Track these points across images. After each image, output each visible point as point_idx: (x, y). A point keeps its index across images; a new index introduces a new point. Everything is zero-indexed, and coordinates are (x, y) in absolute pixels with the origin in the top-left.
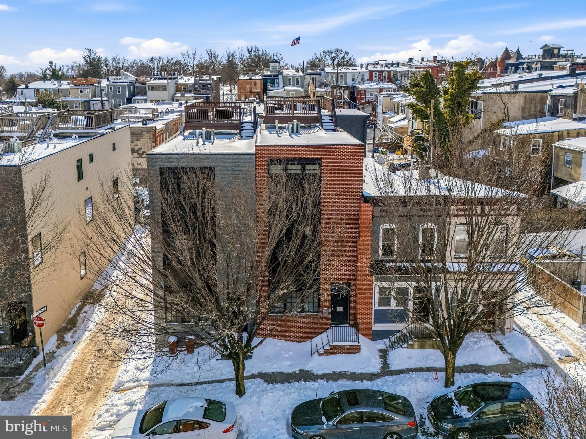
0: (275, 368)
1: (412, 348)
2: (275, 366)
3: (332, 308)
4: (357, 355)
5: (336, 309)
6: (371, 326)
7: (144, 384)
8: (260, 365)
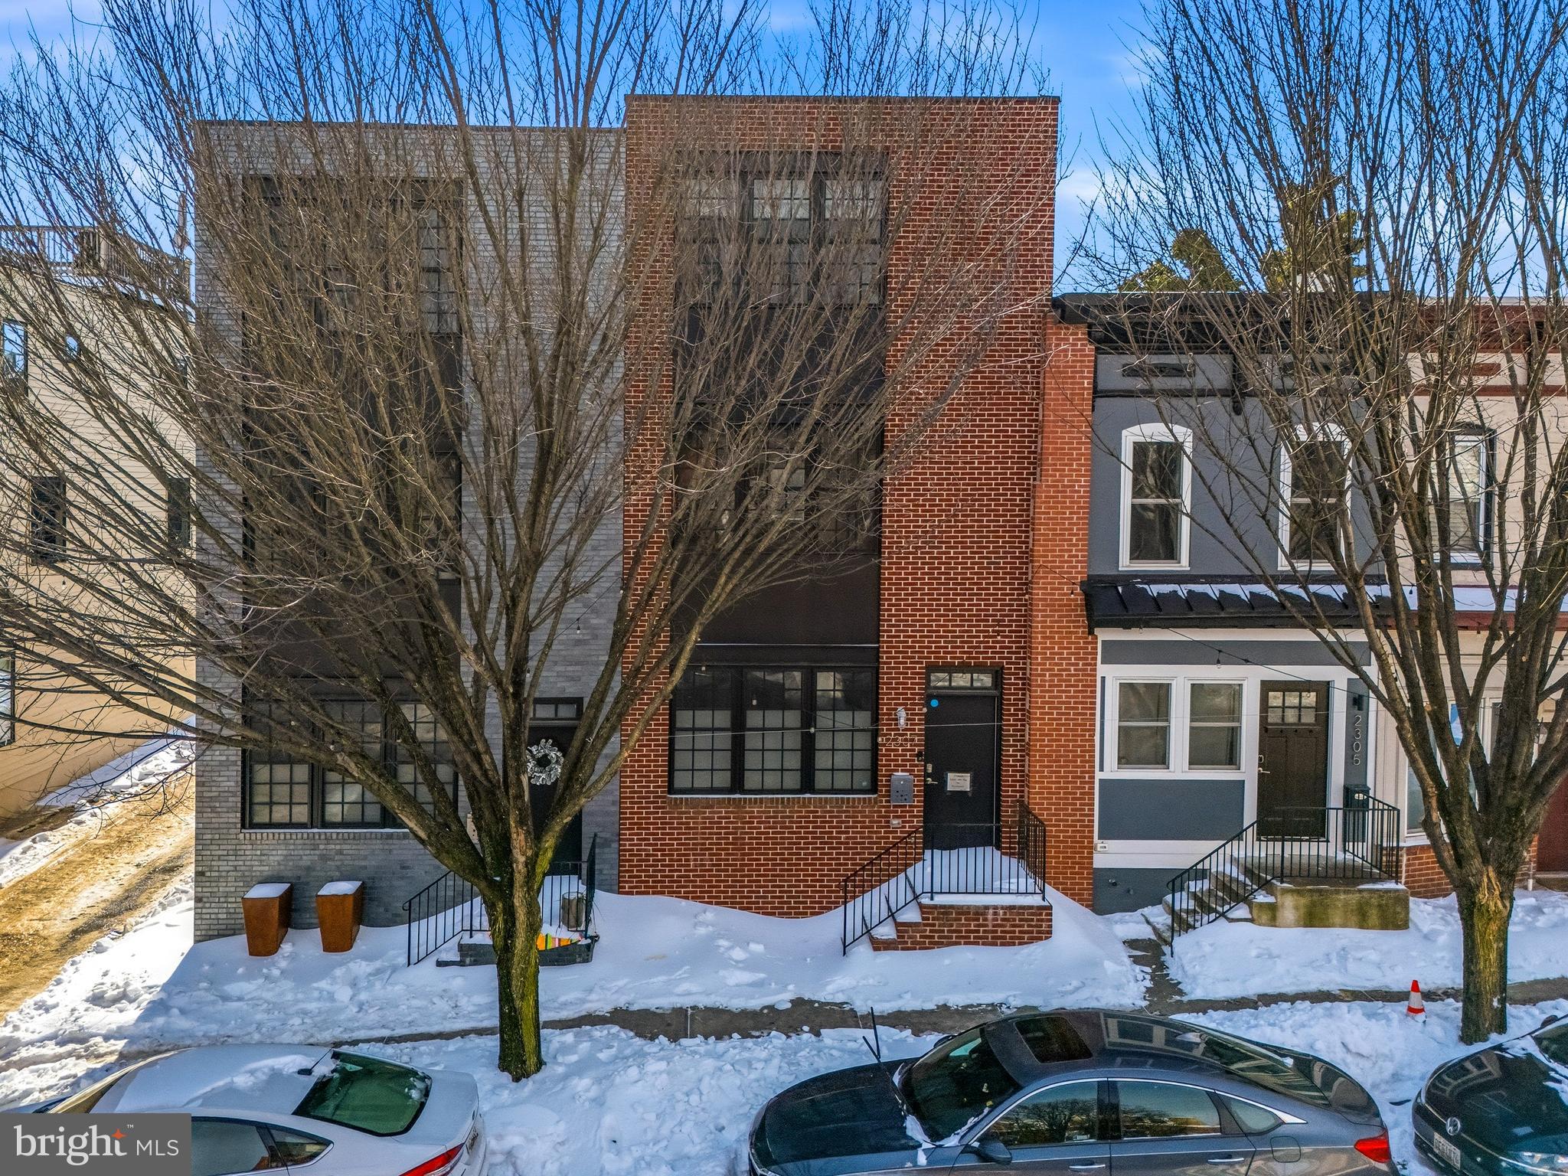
0: (689, 994)
1: (1273, 922)
2: (685, 986)
3: (927, 775)
4: (1036, 950)
5: (943, 782)
6: (1091, 848)
7: (102, 1051)
8: (621, 983)
